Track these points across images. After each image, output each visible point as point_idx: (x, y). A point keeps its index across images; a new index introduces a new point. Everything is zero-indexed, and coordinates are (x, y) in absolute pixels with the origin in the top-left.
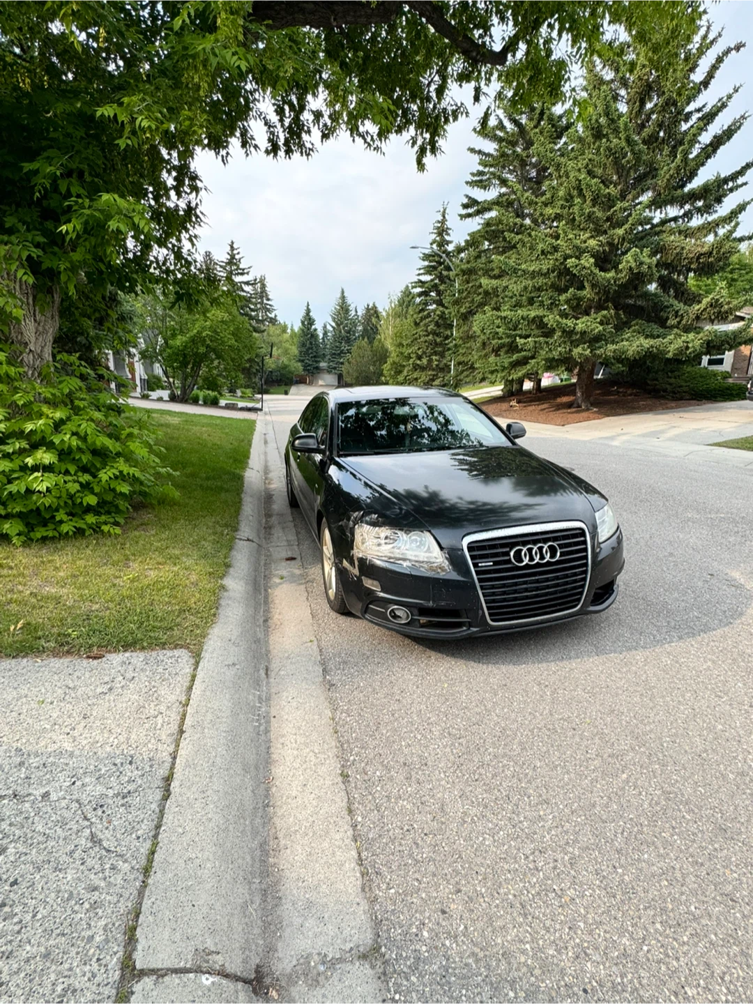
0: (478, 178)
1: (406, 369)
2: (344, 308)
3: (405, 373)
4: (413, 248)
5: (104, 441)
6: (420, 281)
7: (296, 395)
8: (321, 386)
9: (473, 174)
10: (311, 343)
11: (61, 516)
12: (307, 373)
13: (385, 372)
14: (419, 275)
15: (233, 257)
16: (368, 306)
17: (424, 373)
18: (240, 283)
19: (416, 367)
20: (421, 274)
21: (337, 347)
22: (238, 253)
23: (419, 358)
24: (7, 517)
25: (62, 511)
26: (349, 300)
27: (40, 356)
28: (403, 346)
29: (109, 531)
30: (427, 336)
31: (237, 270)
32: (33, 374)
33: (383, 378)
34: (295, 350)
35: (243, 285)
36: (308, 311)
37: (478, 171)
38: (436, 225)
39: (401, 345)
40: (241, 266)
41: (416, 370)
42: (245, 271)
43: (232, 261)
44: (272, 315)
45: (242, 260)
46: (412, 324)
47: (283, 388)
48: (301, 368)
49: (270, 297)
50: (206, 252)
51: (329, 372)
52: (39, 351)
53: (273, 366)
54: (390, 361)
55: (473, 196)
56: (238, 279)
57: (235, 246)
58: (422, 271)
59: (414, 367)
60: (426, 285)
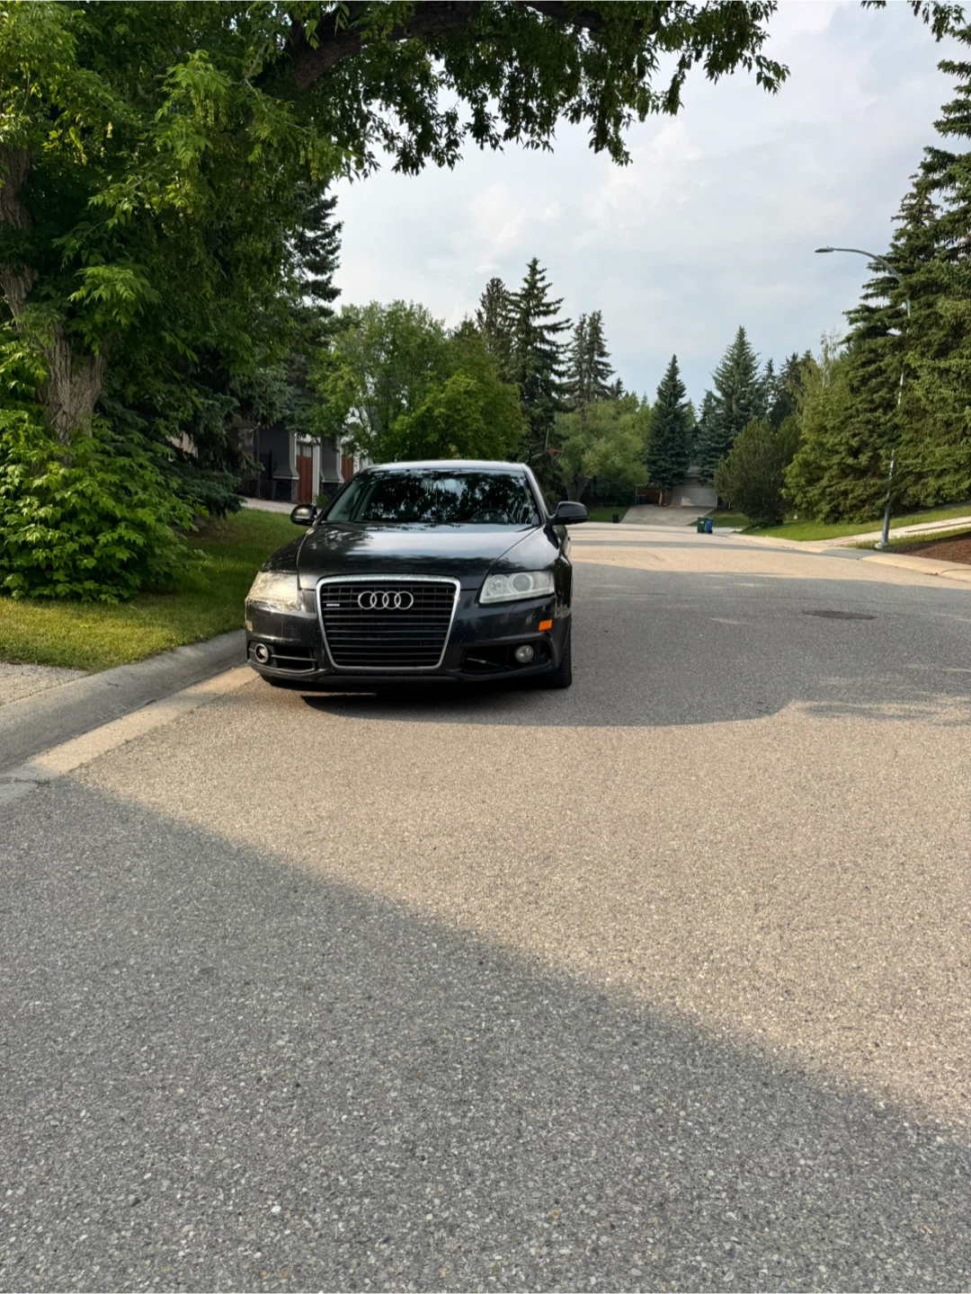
0: (958, 115)
1: (827, 475)
2: (741, 361)
3: (824, 482)
4: (821, 251)
5: (107, 502)
6: (867, 309)
7: (634, 522)
8: (685, 507)
9: (946, 109)
10: (672, 430)
11: (59, 576)
12: (659, 484)
13: (788, 480)
14: (866, 297)
15: (533, 285)
16: (794, 357)
17: (861, 482)
18: (541, 328)
19: (845, 471)
20: (871, 296)
21: (721, 436)
22: (543, 279)
23: (855, 453)
24: (10, 571)
25: (61, 571)
26: (754, 349)
27: (73, 418)
28: (826, 431)
29: (106, 600)
30: (872, 410)
31: (537, 306)
32: (64, 437)
33: (783, 491)
34: (638, 443)
35: (545, 333)
36: (674, 371)
37: (957, 101)
38: (907, 202)
39: (822, 429)
40: (545, 301)
41: (847, 476)
42: (552, 308)
43: (533, 292)
44: (610, 381)
45: (547, 291)
46: (847, 390)
47: (615, 510)
48: (647, 475)
49: (606, 350)
50: (493, 281)
51: (702, 483)
52: (73, 413)
53: (596, 471)
54: (798, 458)
55: (942, 149)
56: (537, 322)
57: (539, 267)
58: (870, 291)
59: (843, 471)
60: (876, 316)
